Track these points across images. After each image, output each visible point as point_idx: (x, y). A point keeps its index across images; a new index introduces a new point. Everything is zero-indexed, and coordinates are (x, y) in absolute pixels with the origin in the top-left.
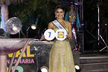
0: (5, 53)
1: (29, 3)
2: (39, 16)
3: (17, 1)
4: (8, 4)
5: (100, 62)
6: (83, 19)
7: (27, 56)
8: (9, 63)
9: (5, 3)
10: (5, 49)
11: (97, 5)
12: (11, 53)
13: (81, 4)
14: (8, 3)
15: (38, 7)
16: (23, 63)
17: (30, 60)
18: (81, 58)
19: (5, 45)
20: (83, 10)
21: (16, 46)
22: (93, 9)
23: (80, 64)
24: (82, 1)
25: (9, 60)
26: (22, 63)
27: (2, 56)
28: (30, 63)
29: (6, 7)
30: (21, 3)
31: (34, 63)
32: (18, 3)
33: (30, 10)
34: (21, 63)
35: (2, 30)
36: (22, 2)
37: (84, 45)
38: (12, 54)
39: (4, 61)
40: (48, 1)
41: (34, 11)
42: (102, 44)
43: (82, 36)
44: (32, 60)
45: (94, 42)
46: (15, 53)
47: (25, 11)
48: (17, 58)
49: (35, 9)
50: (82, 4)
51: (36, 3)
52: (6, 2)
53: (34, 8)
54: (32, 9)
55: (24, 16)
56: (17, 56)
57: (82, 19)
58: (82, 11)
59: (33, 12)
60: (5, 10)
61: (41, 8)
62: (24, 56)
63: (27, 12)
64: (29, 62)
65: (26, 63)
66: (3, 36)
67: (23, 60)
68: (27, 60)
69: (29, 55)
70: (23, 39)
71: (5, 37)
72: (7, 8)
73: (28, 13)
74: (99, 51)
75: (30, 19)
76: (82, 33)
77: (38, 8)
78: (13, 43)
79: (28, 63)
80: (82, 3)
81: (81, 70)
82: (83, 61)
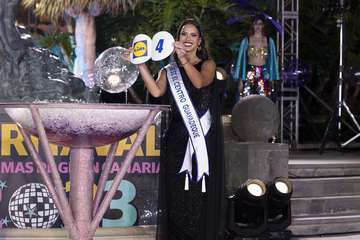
1: (151, 11)
4: (96, 12)
6: (297, 57)
7: (147, 154)
8: (97, 171)
9: (86, 10)
10: (91, 132)
11: (337, 19)
12: (107, 144)
13: (294, 17)
14: (96, 10)
16: (136, 172)
17: (154, 164)
18: (291, 162)
19: (90, 121)
21: (119, 123)
23: (290, 177)
24: (295, 10)
25: (98, 164)
26: (133, 172)
28: (153, 171)
30: (130, 12)
32: (122, 11)
34: (129, 172)
35: (79, 81)
36: (133, 8)
38: (109, 146)
40: (204, 6)
42: (349, 126)
43: (294, 103)
45: (328, 121)
48: (120, 160)
49: (167, 27)
50: (297, 17)
51: (171, 11)
54: (159, 28)
56: (119, 153)
57: (295, 57)
58: (295, 36)
60: (87, 28)
62: (140, 153)
64: (151, 169)
65: (144, 171)
66: (83, 99)
67: (137, 164)
68: (146, 166)
72: (92, 23)
74: (340, 146)
76: (294, 94)
78: (112, 117)
79: (149, 171)
80: (297, 13)
81: (293, 195)
82: (298, 172)
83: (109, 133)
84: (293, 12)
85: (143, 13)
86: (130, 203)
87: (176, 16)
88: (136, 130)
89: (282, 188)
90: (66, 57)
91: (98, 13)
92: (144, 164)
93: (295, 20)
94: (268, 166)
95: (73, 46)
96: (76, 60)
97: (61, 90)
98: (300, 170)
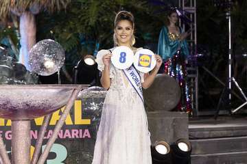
0: (28, 116)
1: (79, 9)
2: (101, 36)
3: (55, 5)
4: (35, 11)
5: (232, 135)
6: (196, 43)
7: (76, 123)
8: (36, 137)
9: (27, 10)
11: (225, 12)
12: (40, 116)
13: (193, 11)
14: (36, 9)
15: (99, 17)
16: (67, 137)
17: (81, 130)
18: (191, 127)
19: (26, 99)
20: (195, 25)
21: (50, 100)
22: (218, 22)
23: (190, 138)
24: (193, 6)
25: (36, 131)
26: (65, 137)
27: (20, 122)
28: (81, 137)
29: (30, 18)
30: (63, 10)
31: (89, 136)
32: (57, 9)
33: (83, 24)
34: (61, 137)
35: (22, 66)
36: (65, 7)
37: (199, 100)
38: (43, 118)
39: (25, 134)
40: (122, 4)
41: (90, 26)
42: (238, 96)
43: (194, 79)
44: (87, 131)
45: (221, 92)
46: (48, 117)
47: (72, 26)
48: (53, 128)
49: (92, 22)
50: (195, 12)
51: (95, 8)
52: (30, 8)
53: (91, 19)
54: (86, 22)
55: (69, 36)
56: (53, 123)
57: (194, 43)
58: (193, 27)
59: (89, 28)
60: (29, 25)
61: (106, 20)
62: (69, 122)
63: (76, 29)
64: (79, 135)
65: (73, 137)
66: (25, 80)
67: (67, 131)
68: (75, 132)
69: (79, 120)
71: (29, 81)
72: (33, 19)
73: (79, 31)
74: (231, 112)
75: (83, 43)
76: (194, 72)
77: (100, 19)
78: (44, 95)
79: (77, 137)
80: (194, 8)
81: (192, 153)
82: (197, 134)
83: (42, 108)
84: (191, 8)
85: (73, 11)
86: (63, 162)
87: (99, 13)
88: (65, 105)
89: (183, 147)
90: (13, 47)
91: (37, 12)
92: (73, 131)
93: (193, 14)
94: (172, 130)
95: (19, 38)
96: (21, 50)
97: (7, 74)
98: (198, 132)
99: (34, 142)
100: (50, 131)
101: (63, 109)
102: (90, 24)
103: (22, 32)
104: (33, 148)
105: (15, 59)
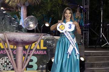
0: (22, 45)
2: (52, 16)
3: (35, 3)
5: (101, 55)
7: (41, 48)
8: (25, 53)
9: (24, 4)
10: (22, 41)
11: (101, 8)
12: (28, 45)
14: (27, 4)
15: (51, 8)
17: (43, 51)
18: (85, 51)
19: (22, 38)
21: (31, 39)
23: (85, 56)
24: (88, 5)
25: (25, 51)
26: (36, 54)
27: (19, 47)
31: (46, 54)
32: (35, 5)
33: (45, 11)
35: (21, 26)
36: (39, 4)
37: (89, 41)
39: (21, 52)
40: (60, 4)
43: (87, 33)
44: (45, 51)
45: (97, 39)
47: (41, 12)
51: (50, 5)
53: (48, 9)
55: (40, 15)
57: (88, 19)
58: (88, 13)
59: (47, 12)
61: (54, 9)
62: (38, 48)
64: (42, 53)
65: (40, 54)
66: (22, 31)
67: (38, 51)
70: (37, 34)
72: (26, 8)
73: (43, 13)
74: (101, 47)
75: (45, 18)
76: (88, 31)
78: (29, 37)
79: (41, 54)
81: (86, 61)
85: (42, 5)
86: (36, 63)
88: (37, 41)
90: (18, 19)
91: (28, 5)
92: (40, 51)
93: (88, 8)
95: (20, 15)
96: (21, 20)
97: (15, 29)
98: (88, 54)
99: (24, 55)
100: (31, 51)
101: (36, 43)
102: (48, 11)
103: (22, 13)
104: (24, 57)
105: (19, 23)
